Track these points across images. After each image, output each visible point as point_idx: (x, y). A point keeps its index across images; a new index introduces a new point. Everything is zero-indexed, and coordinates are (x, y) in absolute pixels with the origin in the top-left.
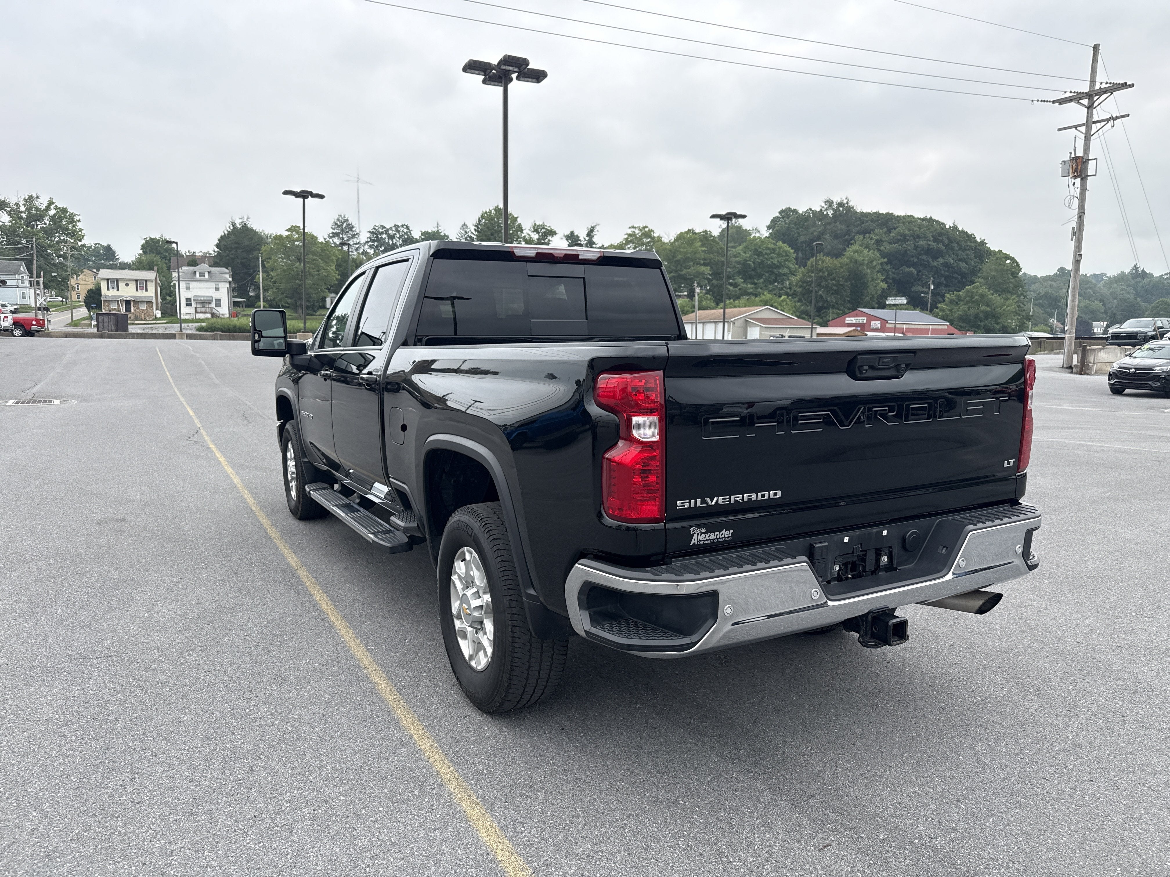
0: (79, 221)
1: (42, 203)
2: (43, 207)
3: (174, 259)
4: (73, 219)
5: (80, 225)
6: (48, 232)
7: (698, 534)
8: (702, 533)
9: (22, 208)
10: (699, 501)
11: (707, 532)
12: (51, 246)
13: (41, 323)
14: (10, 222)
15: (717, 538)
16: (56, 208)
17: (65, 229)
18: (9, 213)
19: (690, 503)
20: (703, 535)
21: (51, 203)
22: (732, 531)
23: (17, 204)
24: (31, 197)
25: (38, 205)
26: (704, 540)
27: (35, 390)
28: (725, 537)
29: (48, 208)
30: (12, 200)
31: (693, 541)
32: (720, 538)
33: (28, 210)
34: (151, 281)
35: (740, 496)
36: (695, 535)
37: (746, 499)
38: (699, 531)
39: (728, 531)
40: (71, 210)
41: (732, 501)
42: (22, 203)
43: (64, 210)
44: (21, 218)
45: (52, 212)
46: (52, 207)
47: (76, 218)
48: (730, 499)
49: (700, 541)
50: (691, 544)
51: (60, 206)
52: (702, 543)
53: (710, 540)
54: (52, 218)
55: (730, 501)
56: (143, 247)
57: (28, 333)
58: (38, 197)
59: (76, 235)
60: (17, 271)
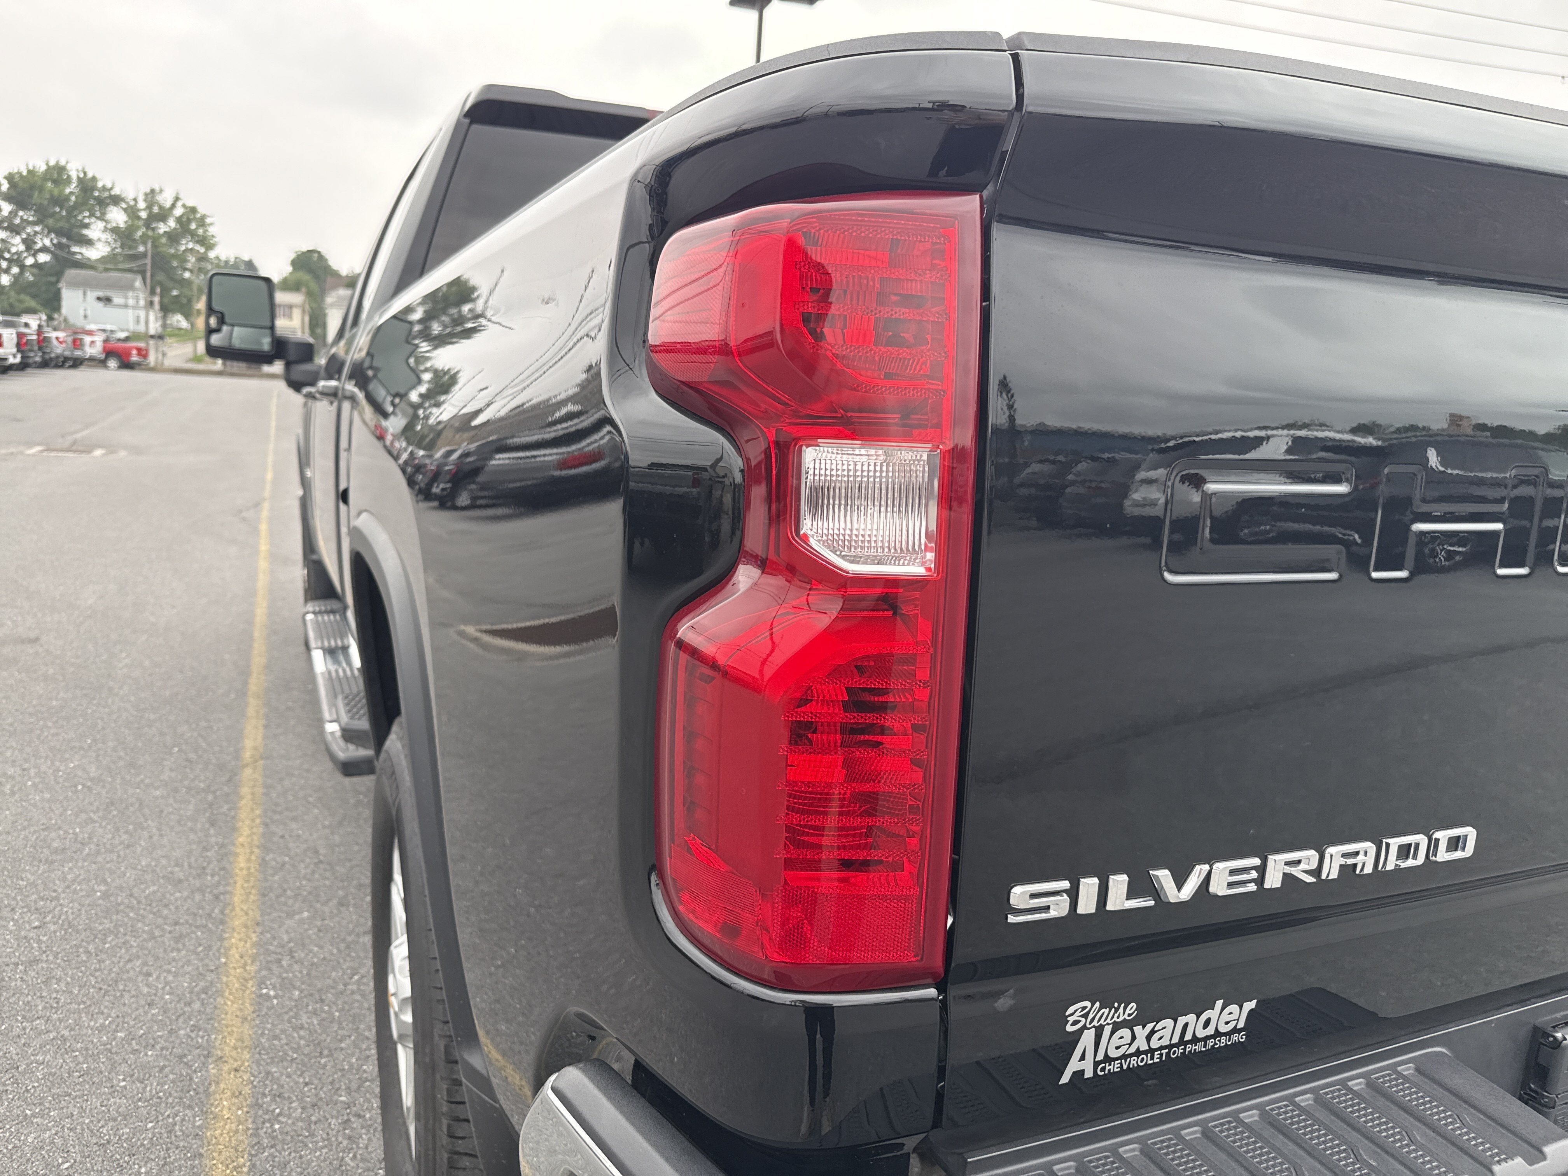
0: (211, 224)
1: (165, 201)
2: (168, 205)
3: (330, 280)
4: (204, 222)
5: (212, 230)
6: (173, 237)
7: (1099, 1031)
8: (1116, 1027)
9: (142, 205)
10: (1119, 883)
11: (1141, 1020)
12: (175, 256)
13: (143, 353)
14: (126, 222)
15: (1182, 1042)
16: (184, 206)
17: (193, 234)
18: (125, 210)
19: (1074, 894)
20: (1125, 1032)
21: (177, 199)
22: (1250, 1005)
23: (135, 200)
24: (153, 191)
25: (162, 202)
26: (1125, 1057)
27: (78, 436)
28: (1218, 1034)
29: (173, 206)
30: (129, 195)
31: (1074, 1065)
32: (1195, 1040)
33: (149, 207)
34: (296, 306)
35: (1309, 857)
36: (1088, 1037)
37: (1331, 871)
38: (1107, 1016)
39: (1234, 1008)
40: (202, 210)
41: (1273, 880)
42: (141, 198)
43: (193, 210)
44: (139, 218)
45: (178, 211)
46: (179, 204)
47: (208, 220)
48: (1262, 870)
49: (1108, 1059)
50: (1065, 1079)
51: (190, 204)
52: (1114, 1067)
53: (1151, 1051)
54: (179, 220)
55: (1260, 881)
56: (294, 263)
57: (126, 365)
58: (161, 191)
59: (206, 242)
60: (131, 287)
